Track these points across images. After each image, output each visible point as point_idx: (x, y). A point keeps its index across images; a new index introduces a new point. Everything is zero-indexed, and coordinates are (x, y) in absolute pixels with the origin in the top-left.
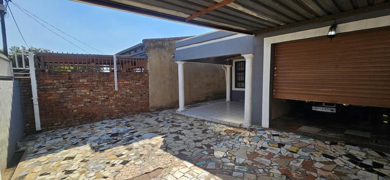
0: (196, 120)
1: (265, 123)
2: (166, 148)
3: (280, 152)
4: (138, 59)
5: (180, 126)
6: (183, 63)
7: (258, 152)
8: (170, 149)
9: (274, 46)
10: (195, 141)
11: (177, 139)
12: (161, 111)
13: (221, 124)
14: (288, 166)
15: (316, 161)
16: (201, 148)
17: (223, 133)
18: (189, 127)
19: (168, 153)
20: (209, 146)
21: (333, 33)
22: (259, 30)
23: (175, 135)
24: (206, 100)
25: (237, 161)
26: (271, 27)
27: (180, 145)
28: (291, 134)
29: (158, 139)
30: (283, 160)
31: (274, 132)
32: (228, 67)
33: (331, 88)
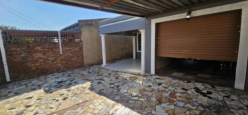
0: (113, 71)
1: (153, 71)
2: (92, 89)
3: (159, 88)
4: (75, 33)
5: (102, 75)
6: (104, 35)
7: (146, 89)
8: (94, 89)
9: (157, 25)
10: (110, 84)
11: (99, 83)
12: (92, 66)
13: (128, 73)
14: (161, 96)
15: (177, 92)
16: (113, 88)
17: (128, 79)
18: (108, 76)
19: (93, 92)
20: (118, 87)
21: (188, 17)
22: (148, 15)
23: (98, 81)
24: (121, 59)
25: (133, 94)
26: (155, 13)
27: (101, 87)
28: (167, 78)
29: (87, 84)
30: (159, 92)
31: (157, 77)
32: (134, 37)
33: (189, 50)
